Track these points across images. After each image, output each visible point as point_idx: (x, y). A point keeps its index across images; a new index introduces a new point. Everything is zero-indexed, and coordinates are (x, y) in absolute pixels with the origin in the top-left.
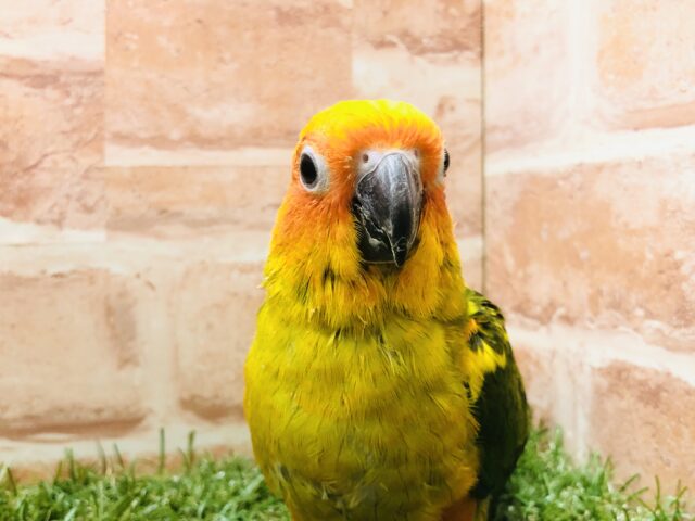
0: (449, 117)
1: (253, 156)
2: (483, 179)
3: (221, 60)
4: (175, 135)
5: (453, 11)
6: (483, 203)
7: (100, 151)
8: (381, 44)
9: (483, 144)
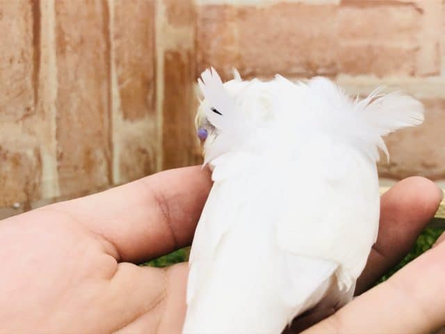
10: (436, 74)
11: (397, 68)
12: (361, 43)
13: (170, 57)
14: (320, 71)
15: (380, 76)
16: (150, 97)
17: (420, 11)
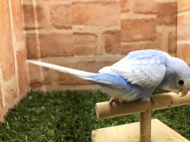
0: (171, 35)
1: (141, 43)
2: (176, 45)
3: (137, 29)
4: (130, 40)
5: (172, 18)
6: (176, 48)
7: (120, 43)
8: (161, 24)
9: (176, 39)
10: (102, 54)
11: (91, 53)
12: (80, 46)
13: (18, 53)
14: (69, 54)
15: (86, 55)
16: (13, 70)
17: (96, 36)
